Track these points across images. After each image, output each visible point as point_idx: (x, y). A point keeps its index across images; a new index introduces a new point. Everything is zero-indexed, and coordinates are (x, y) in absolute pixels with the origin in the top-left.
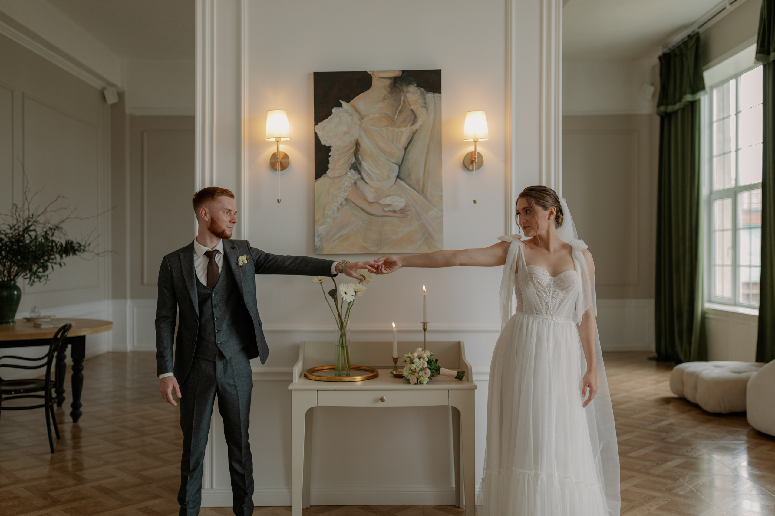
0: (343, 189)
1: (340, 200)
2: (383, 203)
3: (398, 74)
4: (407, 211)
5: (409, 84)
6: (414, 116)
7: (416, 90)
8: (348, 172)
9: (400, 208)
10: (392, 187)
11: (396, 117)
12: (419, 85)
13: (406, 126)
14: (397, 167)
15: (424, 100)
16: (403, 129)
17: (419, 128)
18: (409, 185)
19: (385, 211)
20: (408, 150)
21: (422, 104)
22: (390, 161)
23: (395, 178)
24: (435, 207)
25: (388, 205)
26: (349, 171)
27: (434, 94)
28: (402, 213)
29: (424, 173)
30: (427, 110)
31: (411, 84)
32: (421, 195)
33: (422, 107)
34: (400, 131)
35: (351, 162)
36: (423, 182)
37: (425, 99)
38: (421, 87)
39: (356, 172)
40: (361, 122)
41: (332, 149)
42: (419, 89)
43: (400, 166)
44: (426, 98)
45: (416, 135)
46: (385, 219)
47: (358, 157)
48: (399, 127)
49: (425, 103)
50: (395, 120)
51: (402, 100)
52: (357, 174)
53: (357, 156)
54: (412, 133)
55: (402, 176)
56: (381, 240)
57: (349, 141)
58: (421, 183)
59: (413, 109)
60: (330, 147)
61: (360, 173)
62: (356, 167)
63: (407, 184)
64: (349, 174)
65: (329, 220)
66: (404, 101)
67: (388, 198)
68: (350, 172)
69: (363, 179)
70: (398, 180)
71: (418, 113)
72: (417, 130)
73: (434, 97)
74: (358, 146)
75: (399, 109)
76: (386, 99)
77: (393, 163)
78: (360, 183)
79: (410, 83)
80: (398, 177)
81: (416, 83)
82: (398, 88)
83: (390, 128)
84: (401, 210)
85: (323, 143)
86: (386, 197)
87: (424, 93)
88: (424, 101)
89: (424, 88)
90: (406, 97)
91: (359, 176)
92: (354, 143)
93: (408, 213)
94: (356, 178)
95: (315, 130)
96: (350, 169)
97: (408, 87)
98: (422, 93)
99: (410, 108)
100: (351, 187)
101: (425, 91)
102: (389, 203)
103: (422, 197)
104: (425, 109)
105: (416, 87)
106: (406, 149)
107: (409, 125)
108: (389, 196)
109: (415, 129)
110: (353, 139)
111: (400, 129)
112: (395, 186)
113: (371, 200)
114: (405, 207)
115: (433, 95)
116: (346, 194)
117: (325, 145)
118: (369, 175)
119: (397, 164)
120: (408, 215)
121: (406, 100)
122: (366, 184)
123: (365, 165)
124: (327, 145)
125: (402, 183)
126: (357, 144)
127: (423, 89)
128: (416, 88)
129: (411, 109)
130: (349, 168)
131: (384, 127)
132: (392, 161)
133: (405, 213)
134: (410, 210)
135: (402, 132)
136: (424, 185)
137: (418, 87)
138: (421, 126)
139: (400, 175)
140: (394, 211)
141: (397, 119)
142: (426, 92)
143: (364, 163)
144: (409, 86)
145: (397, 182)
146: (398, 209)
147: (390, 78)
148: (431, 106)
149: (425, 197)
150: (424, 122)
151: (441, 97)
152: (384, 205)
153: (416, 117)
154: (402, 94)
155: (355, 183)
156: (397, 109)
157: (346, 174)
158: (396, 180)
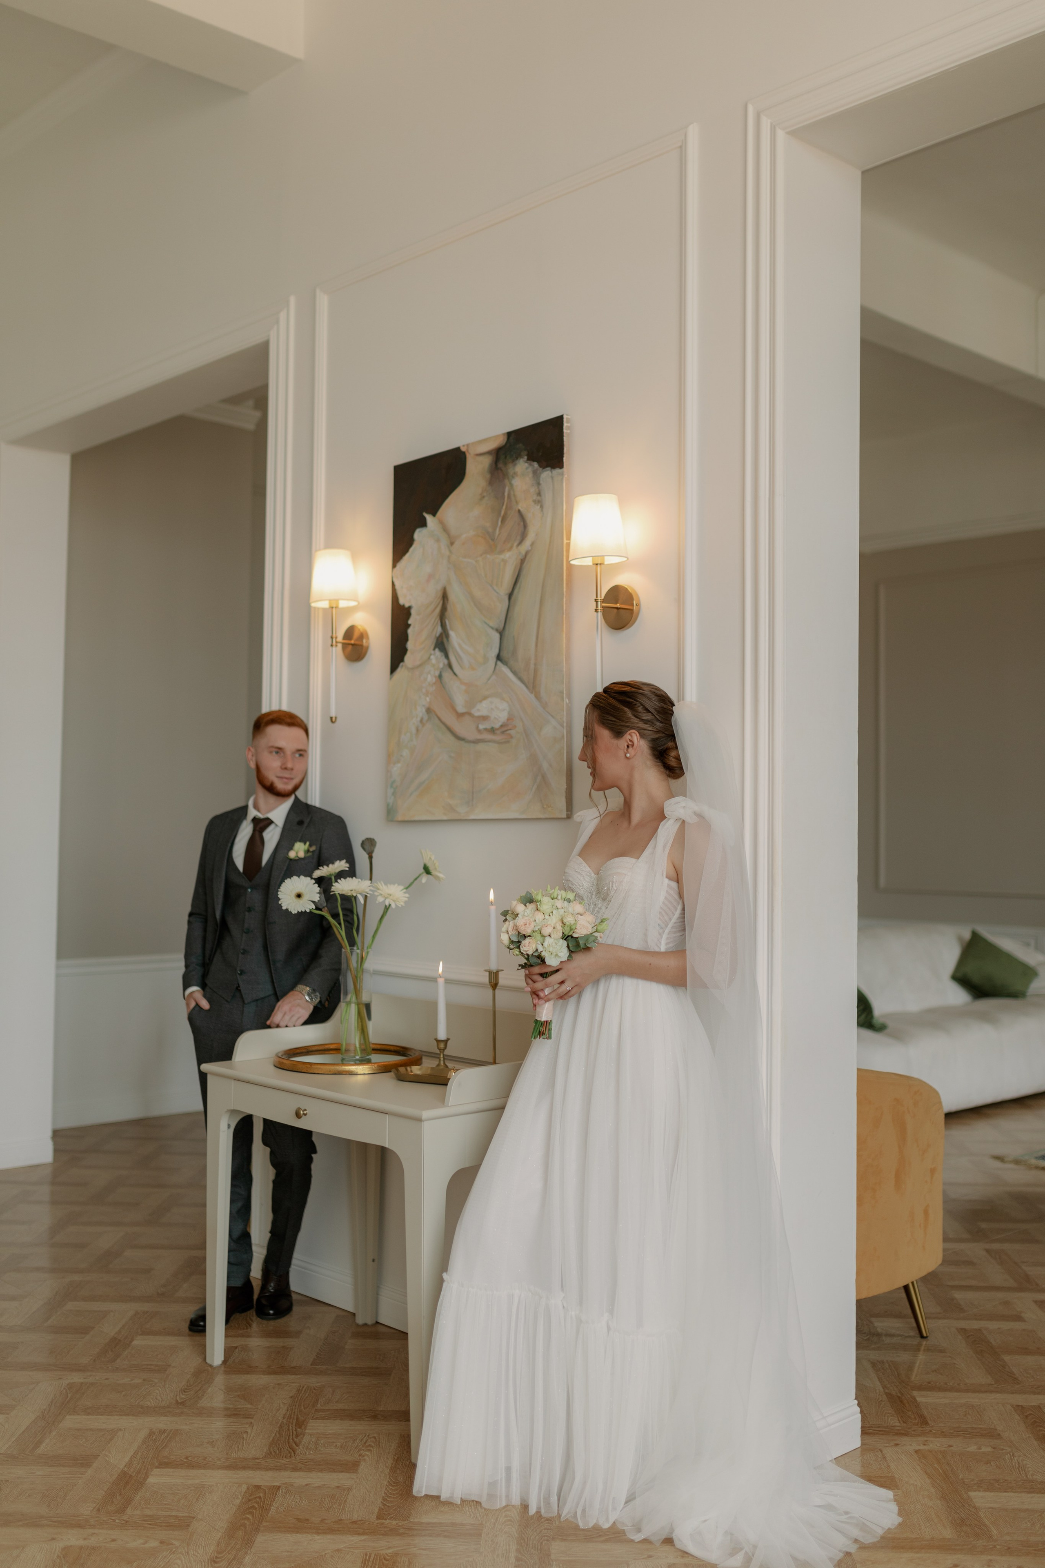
0: (424, 690)
1: (421, 712)
2: (477, 714)
3: (500, 441)
4: (510, 730)
5: (517, 458)
6: (522, 524)
7: (527, 468)
8: (431, 655)
9: (500, 724)
10: (489, 679)
11: (497, 532)
12: (531, 458)
13: (510, 549)
14: (497, 636)
15: (538, 488)
16: (507, 555)
17: (530, 548)
18: (515, 673)
19: (479, 731)
20: (513, 598)
21: (535, 497)
22: (488, 625)
23: (495, 659)
24: (552, 716)
25: (485, 718)
26: (432, 652)
27: (553, 470)
28: (503, 732)
29: (536, 645)
30: (542, 507)
31: (519, 458)
32: (532, 693)
33: (534, 501)
34: (503, 560)
35: (436, 636)
36: (535, 664)
37: (539, 484)
38: (534, 461)
39: (443, 654)
40: (450, 551)
41: (413, 611)
42: (530, 465)
43: (501, 634)
44: (541, 482)
45: (525, 564)
46: (480, 747)
47: (445, 623)
48: (501, 552)
49: (539, 494)
50: (496, 538)
51: (506, 494)
52: (444, 657)
53: (443, 622)
54: (520, 561)
55: (504, 654)
56: (473, 793)
57: (433, 591)
58: (532, 666)
59: (521, 509)
60: (410, 608)
61: (447, 656)
62: (441, 644)
63: (512, 671)
64: (433, 660)
65: (406, 753)
66: (509, 497)
67: (485, 704)
68: (434, 654)
69: (450, 666)
70: (499, 663)
71: (529, 517)
72: (527, 553)
73: (552, 478)
74: (445, 599)
75: (502, 513)
76: (484, 497)
77: (492, 628)
78: (447, 675)
79: (518, 456)
80: (499, 657)
81: (526, 453)
82: (501, 470)
83: (488, 556)
84: (502, 726)
85: (402, 601)
86: (481, 701)
87: (538, 472)
88: (537, 490)
89: (538, 462)
90: (511, 485)
91: (446, 661)
92: (440, 594)
93: (512, 732)
94: (441, 665)
95: (392, 578)
96: (434, 649)
97: (515, 465)
98: (535, 472)
99: (517, 510)
100: (435, 683)
101: (539, 468)
102: (484, 713)
103: (532, 696)
104: (539, 507)
105: (526, 462)
106: (510, 596)
107: (515, 544)
108: (485, 698)
109: (523, 553)
110: (439, 587)
111: (502, 556)
112: (494, 677)
113: (461, 709)
114: (508, 720)
115: (552, 472)
116: (428, 699)
117: (403, 606)
118: (459, 658)
119: (497, 630)
120: (512, 737)
121: (512, 493)
122: (455, 676)
123: (455, 639)
124: (407, 605)
125: (505, 669)
126: (445, 597)
127: (536, 465)
128: (527, 464)
129: (519, 511)
130: (433, 647)
131: (481, 555)
132: (491, 624)
133: (508, 732)
134: (515, 727)
135: (505, 561)
136: (536, 671)
137: (529, 462)
138: (532, 544)
139: (501, 654)
140: (492, 731)
141: (499, 534)
142: (541, 469)
143: (452, 634)
144: (517, 462)
145: (497, 667)
146: (497, 726)
147: (489, 453)
148: (548, 497)
149: (538, 697)
150: (537, 535)
151: (562, 474)
152: (479, 717)
153: (525, 526)
154: (506, 481)
155: (440, 676)
156: (500, 514)
157: (429, 658)
158: (496, 664)
